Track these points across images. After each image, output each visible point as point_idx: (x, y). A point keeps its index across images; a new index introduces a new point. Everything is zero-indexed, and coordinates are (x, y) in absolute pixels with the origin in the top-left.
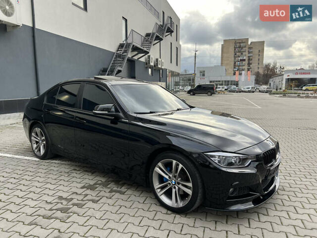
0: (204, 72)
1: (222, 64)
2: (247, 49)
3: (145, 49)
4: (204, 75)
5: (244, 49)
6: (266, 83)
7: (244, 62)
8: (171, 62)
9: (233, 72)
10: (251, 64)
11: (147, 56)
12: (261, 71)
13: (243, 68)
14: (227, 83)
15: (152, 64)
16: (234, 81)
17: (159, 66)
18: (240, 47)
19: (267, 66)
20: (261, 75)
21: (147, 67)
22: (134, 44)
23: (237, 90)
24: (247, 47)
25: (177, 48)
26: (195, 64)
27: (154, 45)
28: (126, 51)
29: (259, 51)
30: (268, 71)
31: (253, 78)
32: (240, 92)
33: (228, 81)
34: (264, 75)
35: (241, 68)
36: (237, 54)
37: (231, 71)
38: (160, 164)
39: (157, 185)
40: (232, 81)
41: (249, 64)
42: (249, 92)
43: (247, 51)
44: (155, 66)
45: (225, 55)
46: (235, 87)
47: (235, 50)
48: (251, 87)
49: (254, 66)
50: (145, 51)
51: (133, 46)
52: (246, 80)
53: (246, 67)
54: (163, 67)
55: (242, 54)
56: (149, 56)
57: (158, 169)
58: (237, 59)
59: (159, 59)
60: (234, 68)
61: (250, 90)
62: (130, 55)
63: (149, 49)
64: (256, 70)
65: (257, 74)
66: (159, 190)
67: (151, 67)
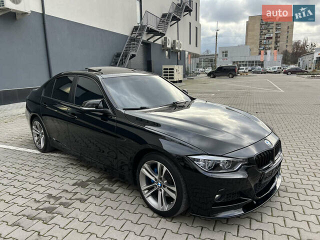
0: (227, 52)
1: (246, 42)
2: (274, 25)
3: (161, 31)
4: (226, 55)
5: (271, 25)
6: (295, 62)
7: (271, 41)
8: (190, 44)
9: (258, 52)
10: (279, 42)
11: (163, 38)
12: (290, 50)
13: (270, 46)
14: (251, 63)
15: (169, 46)
16: (260, 62)
17: (177, 48)
18: (266, 24)
19: (297, 44)
20: (289, 53)
21: (164, 50)
22: (149, 26)
23: (261, 70)
24: (275, 23)
25: (197, 28)
26: (216, 44)
27: (171, 26)
28: (140, 34)
29: (288, 27)
30: (297, 50)
31: (280, 57)
32: (265, 73)
33: (253, 62)
34: (293, 54)
35: (267, 46)
36: (264, 31)
37: (256, 50)
38: (146, 165)
39: (144, 186)
40: (256, 62)
41: (276, 42)
42: (275, 72)
43: (274, 28)
44: (172, 48)
45: (250, 33)
46: (260, 67)
47: (261, 27)
48: (277, 67)
49: (282, 44)
50: (161, 33)
51: (148, 28)
52: (273, 59)
53: (273, 46)
54: (181, 49)
55: (269, 31)
56: (166, 38)
57: (144, 170)
58: (263, 37)
59: (177, 41)
60: (260, 47)
61: (276, 70)
62: (145, 37)
63: (166, 30)
64: (284, 48)
65: (285, 53)
66: (146, 191)
67: (168, 50)
